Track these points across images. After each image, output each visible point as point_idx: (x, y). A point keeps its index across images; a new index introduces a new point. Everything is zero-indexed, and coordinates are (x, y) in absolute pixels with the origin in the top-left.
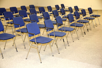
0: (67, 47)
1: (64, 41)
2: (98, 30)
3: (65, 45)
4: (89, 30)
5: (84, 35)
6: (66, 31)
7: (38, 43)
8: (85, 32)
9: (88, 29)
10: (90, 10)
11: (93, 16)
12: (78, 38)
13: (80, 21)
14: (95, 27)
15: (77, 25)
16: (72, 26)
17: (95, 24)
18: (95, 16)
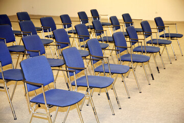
0: (117, 112)
1: (109, 98)
2: (181, 69)
3: (112, 107)
4: (160, 67)
5: (151, 82)
6: (112, 73)
7: (50, 106)
8: (152, 75)
9: (157, 68)
10: (158, 24)
11: (167, 36)
12: (139, 89)
13: (142, 49)
14: (174, 62)
15: (135, 59)
16: (124, 61)
17: (171, 54)
18: (171, 37)
